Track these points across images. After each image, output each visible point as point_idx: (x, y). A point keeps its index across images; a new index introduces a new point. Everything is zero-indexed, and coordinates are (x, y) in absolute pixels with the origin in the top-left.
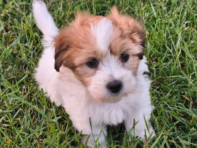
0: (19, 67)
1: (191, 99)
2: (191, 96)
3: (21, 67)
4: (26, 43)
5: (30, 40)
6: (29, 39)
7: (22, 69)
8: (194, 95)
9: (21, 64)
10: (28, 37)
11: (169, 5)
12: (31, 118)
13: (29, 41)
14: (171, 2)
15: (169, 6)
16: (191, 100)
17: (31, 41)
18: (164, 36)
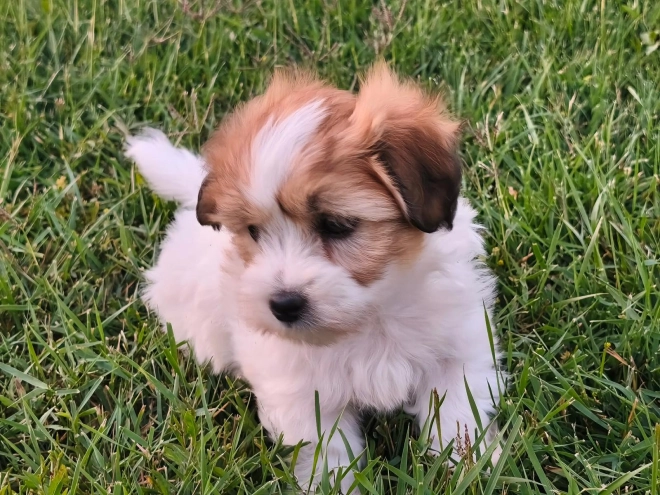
0: (114, 290)
1: (632, 360)
2: (630, 349)
3: (119, 289)
4: (141, 226)
5: (152, 216)
6: (148, 212)
7: (123, 295)
8: (641, 350)
9: (120, 281)
10: (148, 208)
11: (586, 120)
12: (133, 416)
13: (148, 219)
14: (593, 110)
15: (586, 123)
16: (630, 363)
17: (155, 219)
18: (557, 191)
